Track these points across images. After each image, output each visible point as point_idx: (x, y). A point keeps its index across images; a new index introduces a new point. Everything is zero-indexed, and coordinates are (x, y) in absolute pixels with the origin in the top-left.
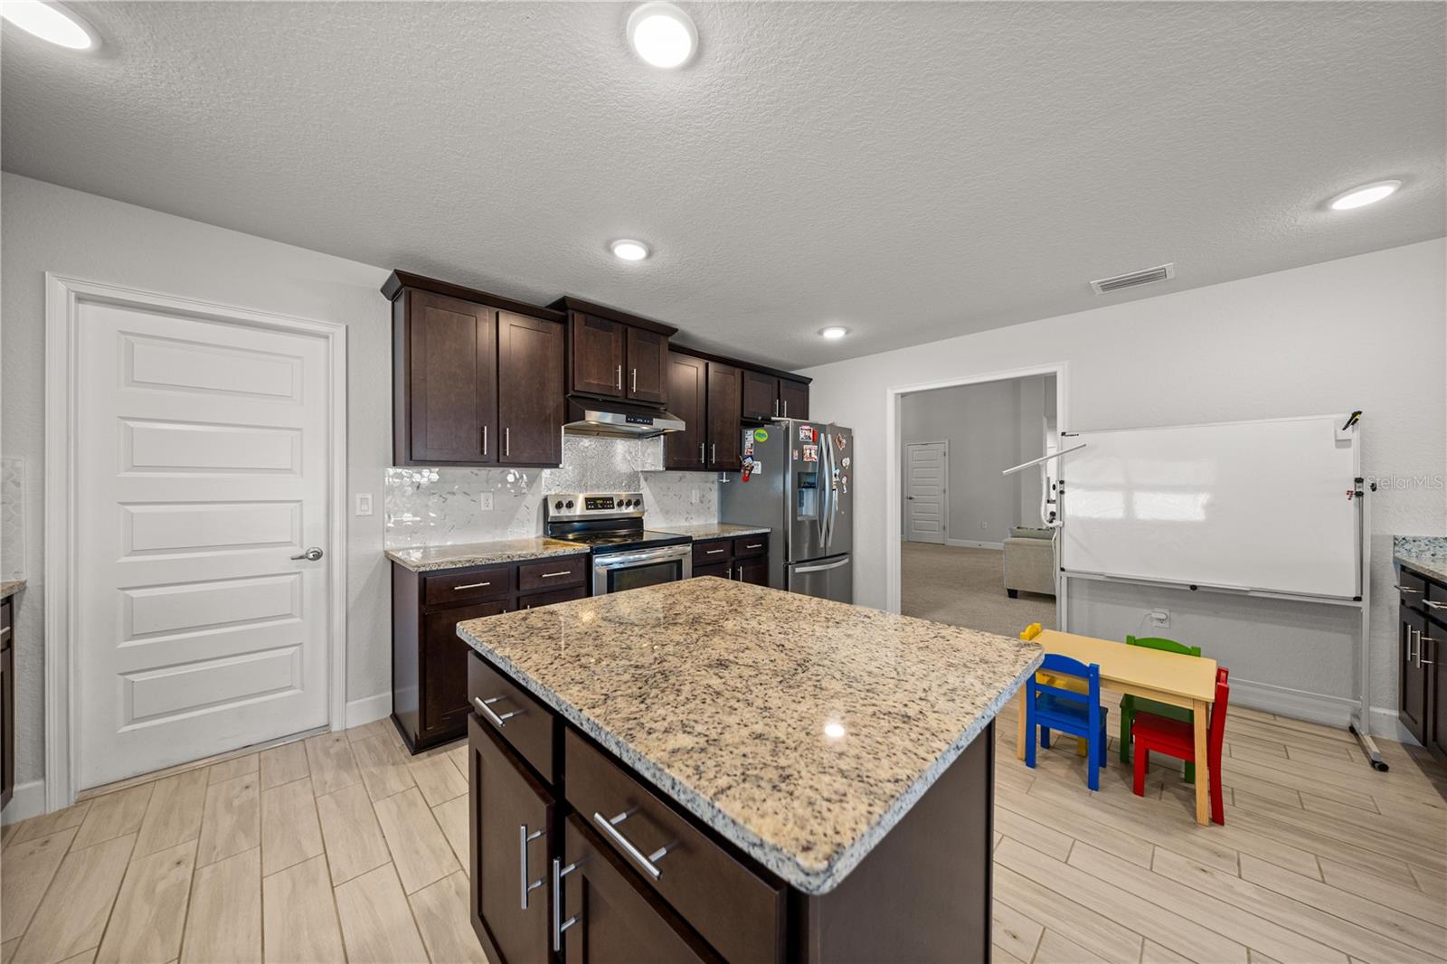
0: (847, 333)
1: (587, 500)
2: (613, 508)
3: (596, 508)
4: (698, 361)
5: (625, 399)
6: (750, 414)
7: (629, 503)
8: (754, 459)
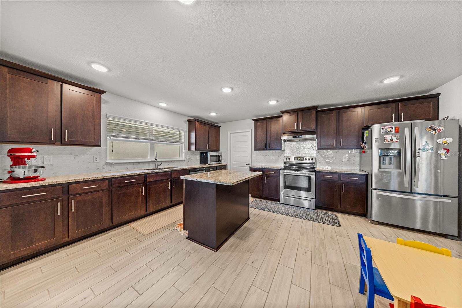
0: (401, 78)
1: (295, 158)
2: (303, 160)
3: (297, 160)
4: (334, 112)
5: (298, 131)
6: (369, 124)
7: (309, 159)
8: (365, 144)
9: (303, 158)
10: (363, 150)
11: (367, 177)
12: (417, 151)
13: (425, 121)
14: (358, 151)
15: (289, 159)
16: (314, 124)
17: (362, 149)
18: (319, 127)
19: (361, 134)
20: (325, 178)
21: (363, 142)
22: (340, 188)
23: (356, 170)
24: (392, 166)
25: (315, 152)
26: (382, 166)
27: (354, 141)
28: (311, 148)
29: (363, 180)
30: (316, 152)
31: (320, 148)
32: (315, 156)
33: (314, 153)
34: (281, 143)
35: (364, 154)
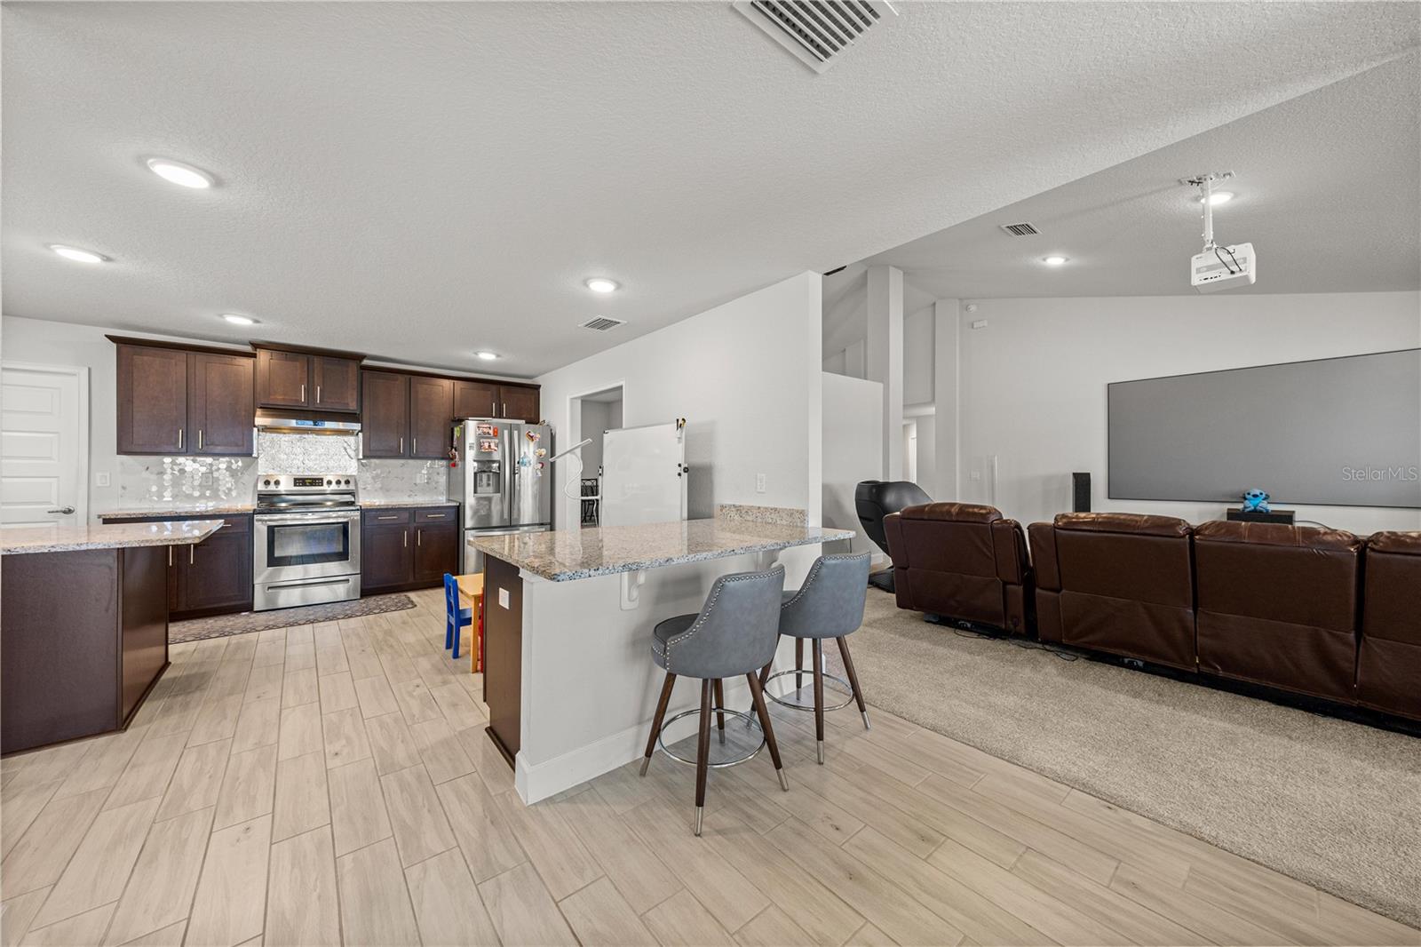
1: (295, 480)
2: (322, 485)
3: (302, 484)
4: (399, 376)
5: (311, 408)
6: (461, 415)
7: (338, 482)
8: (456, 450)
9: (322, 479)
10: (452, 462)
11: (459, 511)
12: (517, 465)
13: (526, 423)
14: (444, 463)
15: (277, 483)
16: (355, 397)
17: (450, 459)
18: (366, 403)
19: (449, 433)
20: (382, 522)
21: (452, 447)
22: (413, 539)
23: (441, 500)
24: (491, 489)
25: (354, 463)
26: (479, 489)
27: (437, 443)
28: (343, 452)
29: (452, 517)
30: (356, 464)
31: (369, 454)
32: (354, 474)
33: (352, 468)
34: (252, 435)
35: (453, 469)
